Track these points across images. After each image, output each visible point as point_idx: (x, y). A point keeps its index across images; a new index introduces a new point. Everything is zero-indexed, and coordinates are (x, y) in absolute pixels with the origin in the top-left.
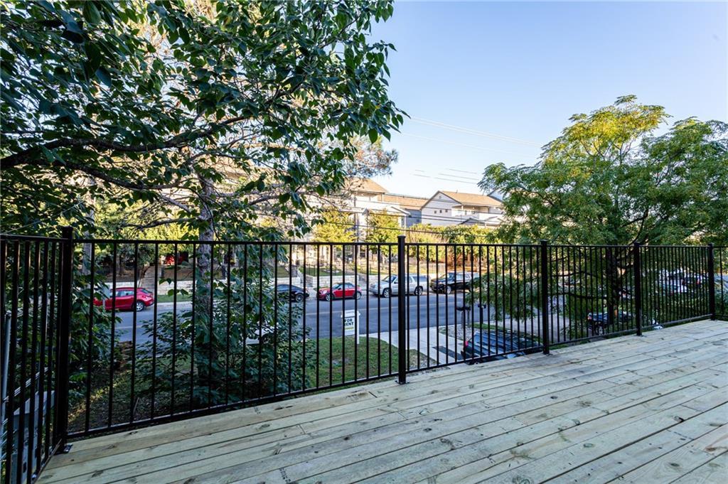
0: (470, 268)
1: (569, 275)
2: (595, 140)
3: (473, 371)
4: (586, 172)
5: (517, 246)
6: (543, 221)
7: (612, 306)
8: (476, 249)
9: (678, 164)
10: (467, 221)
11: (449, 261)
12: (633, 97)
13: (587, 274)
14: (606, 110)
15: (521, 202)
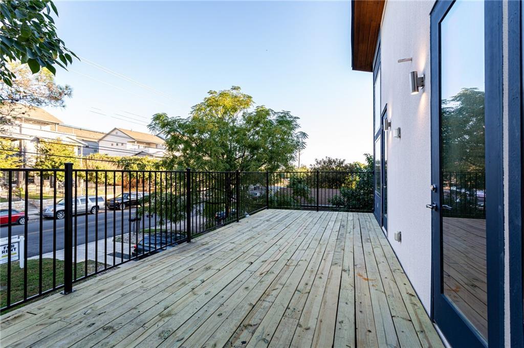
0: (142, 188)
1: (206, 190)
2: (220, 108)
3: (137, 266)
4: (216, 127)
5: (176, 172)
6: (191, 156)
7: (228, 207)
8: (147, 175)
9: (258, 129)
10: (139, 153)
11: (125, 184)
12: (239, 88)
13: (216, 189)
14: (226, 92)
15: (178, 142)
